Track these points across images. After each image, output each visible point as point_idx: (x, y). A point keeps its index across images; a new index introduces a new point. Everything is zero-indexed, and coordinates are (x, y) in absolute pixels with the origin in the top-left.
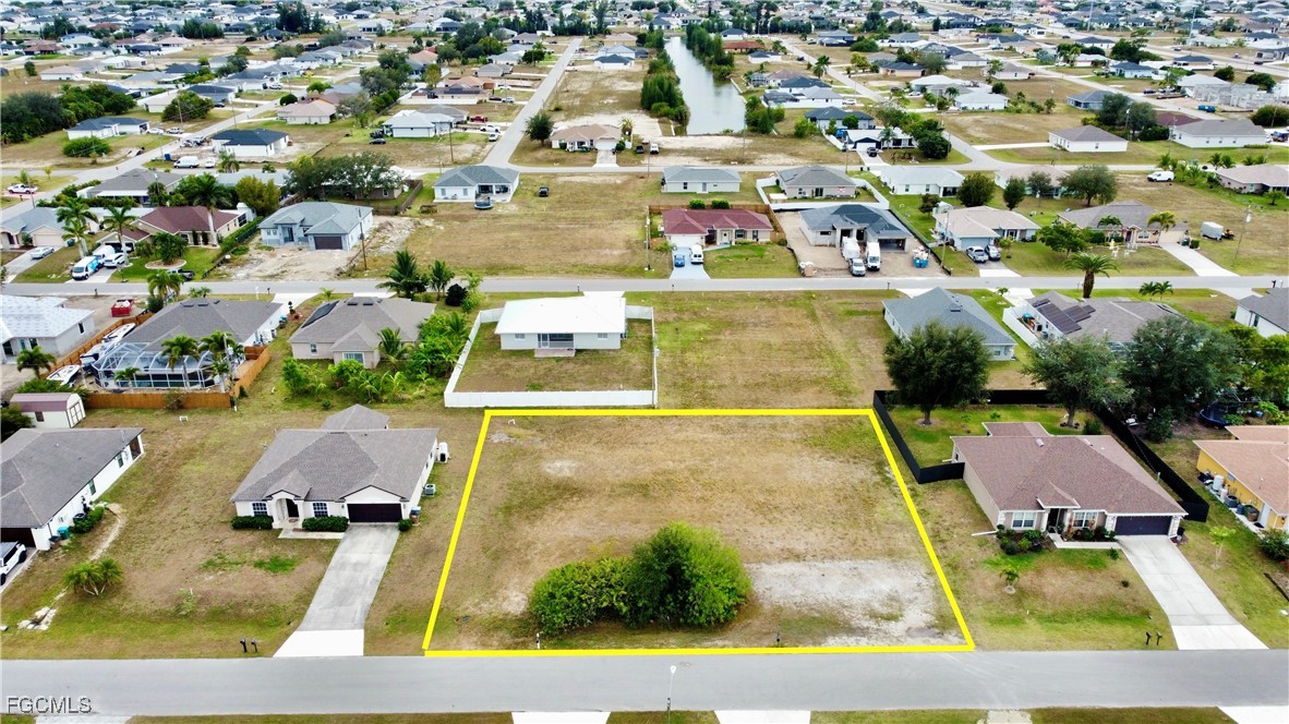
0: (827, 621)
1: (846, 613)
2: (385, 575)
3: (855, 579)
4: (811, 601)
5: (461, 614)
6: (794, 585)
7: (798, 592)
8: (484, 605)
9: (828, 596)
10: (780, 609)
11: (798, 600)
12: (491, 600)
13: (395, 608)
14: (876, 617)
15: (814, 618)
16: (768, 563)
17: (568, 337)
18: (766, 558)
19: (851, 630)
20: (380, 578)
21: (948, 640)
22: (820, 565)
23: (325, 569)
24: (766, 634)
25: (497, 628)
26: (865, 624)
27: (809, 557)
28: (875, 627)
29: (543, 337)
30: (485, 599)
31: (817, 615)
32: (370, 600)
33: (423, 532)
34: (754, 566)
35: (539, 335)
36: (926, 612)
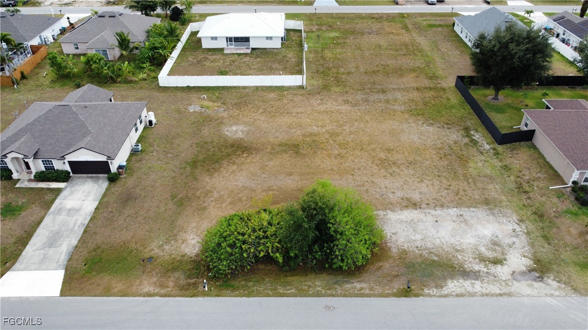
0: (444, 264)
1: (460, 257)
2: (91, 220)
3: (463, 225)
4: (429, 245)
5: (147, 256)
6: (414, 231)
7: (418, 237)
8: (167, 247)
9: (443, 241)
10: (405, 252)
11: (418, 244)
12: (173, 242)
13: (94, 250)
14: (484, 261)
15: (433, 261)
16: (393, 211)
17: (246, 40)
18: (390, 206)
19: (466, 274)
20: (86, 222)
21: (547, 284)
22: (433, 212)
23: (45, 214)
24: (396, 276)
25: (174, 269)
26: (477, 268)
27: (423, 206)
28: (485, 270)
29: (229, 39)
30: (168, 241)
31: (436, 258)
32: (74, 242)
33: (127, 182)
34: (381, 213)
35: (227, 38)
36: (524, 256)
